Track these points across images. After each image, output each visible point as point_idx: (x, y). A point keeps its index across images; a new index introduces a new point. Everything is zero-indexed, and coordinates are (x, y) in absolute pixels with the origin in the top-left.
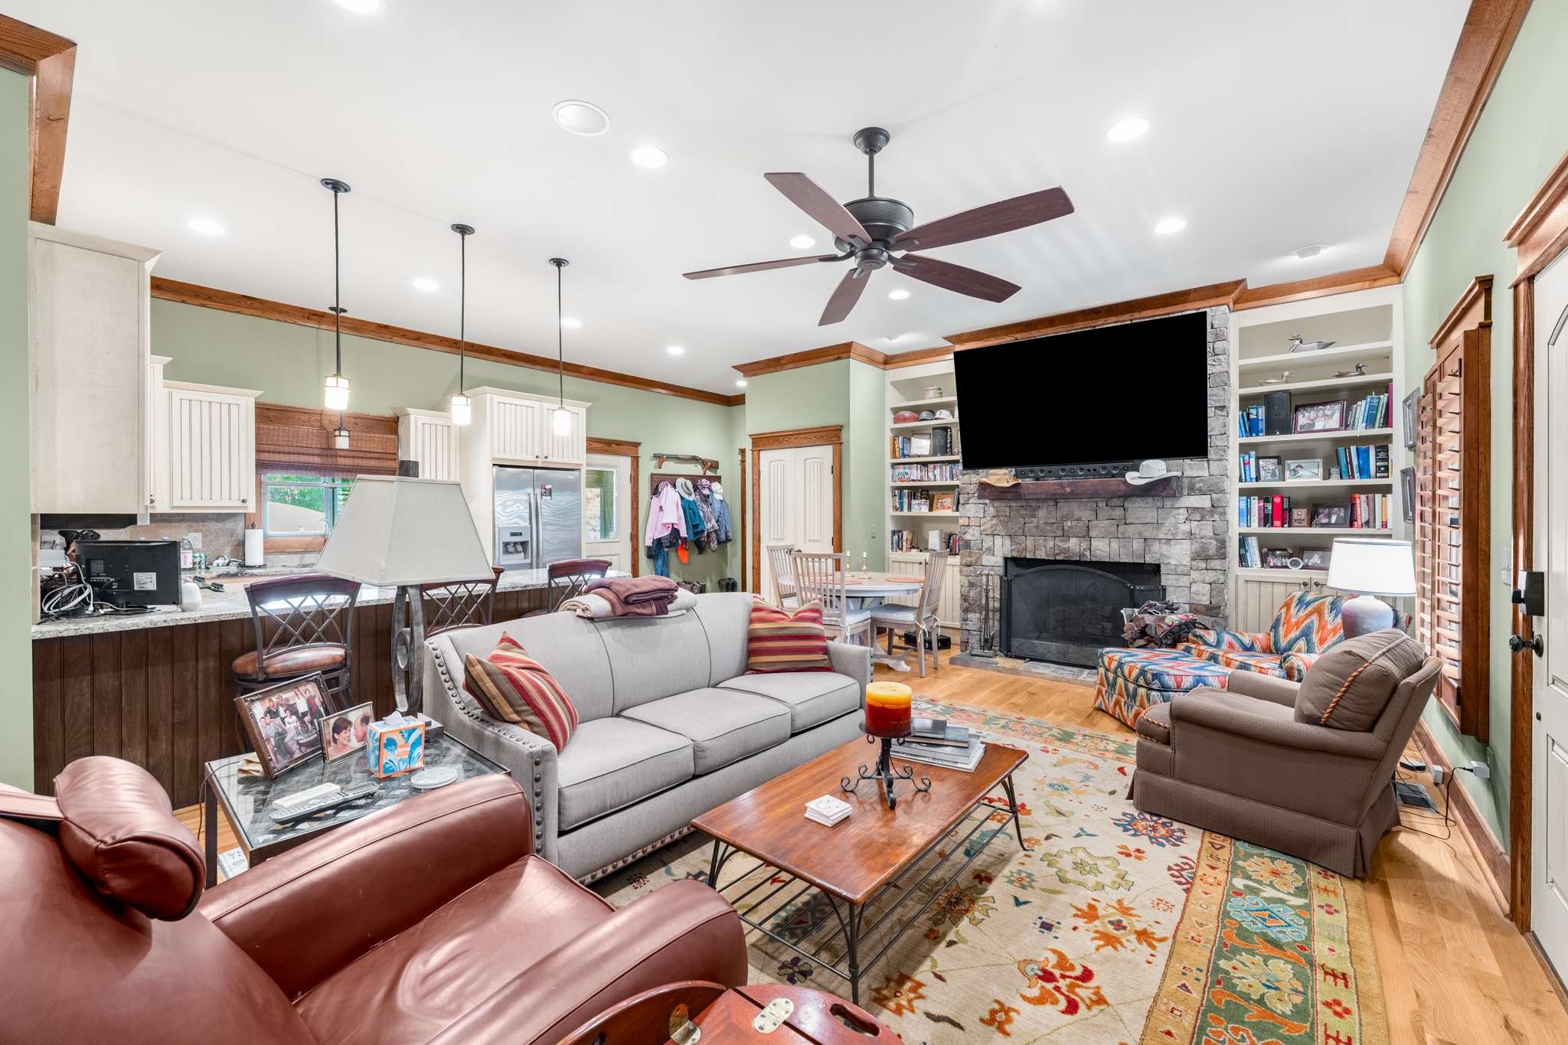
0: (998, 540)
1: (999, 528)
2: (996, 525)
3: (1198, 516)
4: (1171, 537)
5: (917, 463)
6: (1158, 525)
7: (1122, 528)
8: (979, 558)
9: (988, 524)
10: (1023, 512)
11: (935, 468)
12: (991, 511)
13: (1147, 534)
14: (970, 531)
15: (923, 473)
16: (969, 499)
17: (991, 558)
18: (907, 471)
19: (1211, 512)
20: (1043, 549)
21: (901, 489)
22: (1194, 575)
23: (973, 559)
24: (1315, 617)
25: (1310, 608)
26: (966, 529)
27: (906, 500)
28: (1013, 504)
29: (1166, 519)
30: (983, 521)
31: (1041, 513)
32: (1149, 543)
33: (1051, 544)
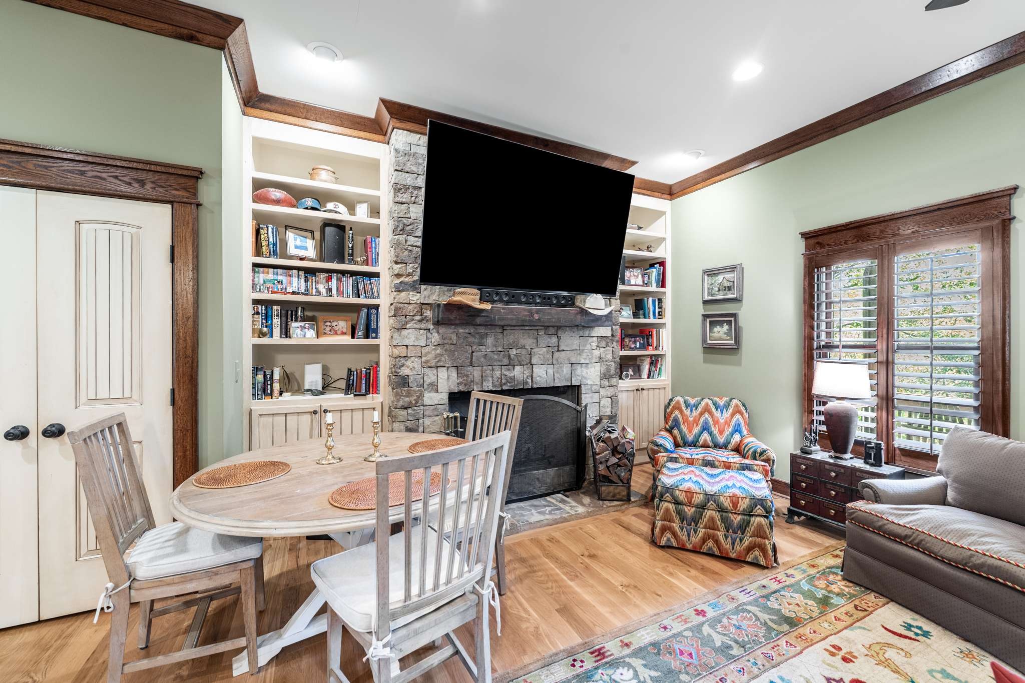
0: (443, 374)
1: (445, 358)
2: (441, 355)
3: (603, 344)
4: (588, 361)
5: (299, 269)
6: (580, 351)
7: (557, 354)
8: (421, 396)
9: (431, 354)
10: (471, 339)
11: (329, 279)
12: (436, 338)
13: (573, 360)
14: (409, 363)
15: (309, 284)
16: (406, 323)
17: (434, 395)
18: (280, 278)
19: (612, 340)
20: (490, 379)
21: (268, 304)
22: (603, 392)
23: (413, 399)
24: (706, 415)
25: (700, 409)
26: (403, 361)
27: (276, 321)
28: (461, 331)
29: (585, 346)
30: (425, 350)
31: (490, 341)
32: (575, 366)
33: (498, 373)
